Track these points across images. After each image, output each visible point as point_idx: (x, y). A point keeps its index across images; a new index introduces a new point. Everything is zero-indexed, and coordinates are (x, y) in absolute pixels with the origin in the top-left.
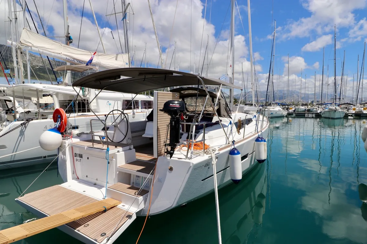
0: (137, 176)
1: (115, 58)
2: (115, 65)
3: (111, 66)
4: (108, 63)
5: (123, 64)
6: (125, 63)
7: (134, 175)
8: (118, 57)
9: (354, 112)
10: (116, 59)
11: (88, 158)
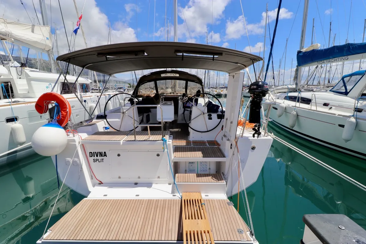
0: (190, 163)
1: (30, 30)
2: (32, 39)
3: (28, 40)
4: (23, 35)
5: (44, 38)
6: (46, 38)
7: (186, 162)
8: (35, 29)
9: (216, 93)
10: (33, 31)
11: (119, 155)
